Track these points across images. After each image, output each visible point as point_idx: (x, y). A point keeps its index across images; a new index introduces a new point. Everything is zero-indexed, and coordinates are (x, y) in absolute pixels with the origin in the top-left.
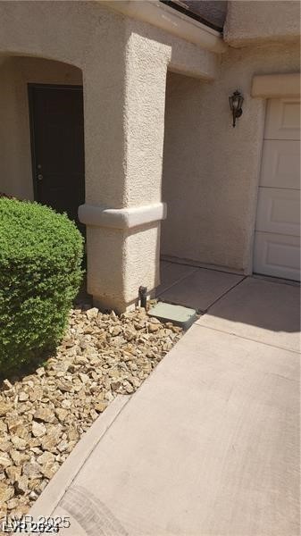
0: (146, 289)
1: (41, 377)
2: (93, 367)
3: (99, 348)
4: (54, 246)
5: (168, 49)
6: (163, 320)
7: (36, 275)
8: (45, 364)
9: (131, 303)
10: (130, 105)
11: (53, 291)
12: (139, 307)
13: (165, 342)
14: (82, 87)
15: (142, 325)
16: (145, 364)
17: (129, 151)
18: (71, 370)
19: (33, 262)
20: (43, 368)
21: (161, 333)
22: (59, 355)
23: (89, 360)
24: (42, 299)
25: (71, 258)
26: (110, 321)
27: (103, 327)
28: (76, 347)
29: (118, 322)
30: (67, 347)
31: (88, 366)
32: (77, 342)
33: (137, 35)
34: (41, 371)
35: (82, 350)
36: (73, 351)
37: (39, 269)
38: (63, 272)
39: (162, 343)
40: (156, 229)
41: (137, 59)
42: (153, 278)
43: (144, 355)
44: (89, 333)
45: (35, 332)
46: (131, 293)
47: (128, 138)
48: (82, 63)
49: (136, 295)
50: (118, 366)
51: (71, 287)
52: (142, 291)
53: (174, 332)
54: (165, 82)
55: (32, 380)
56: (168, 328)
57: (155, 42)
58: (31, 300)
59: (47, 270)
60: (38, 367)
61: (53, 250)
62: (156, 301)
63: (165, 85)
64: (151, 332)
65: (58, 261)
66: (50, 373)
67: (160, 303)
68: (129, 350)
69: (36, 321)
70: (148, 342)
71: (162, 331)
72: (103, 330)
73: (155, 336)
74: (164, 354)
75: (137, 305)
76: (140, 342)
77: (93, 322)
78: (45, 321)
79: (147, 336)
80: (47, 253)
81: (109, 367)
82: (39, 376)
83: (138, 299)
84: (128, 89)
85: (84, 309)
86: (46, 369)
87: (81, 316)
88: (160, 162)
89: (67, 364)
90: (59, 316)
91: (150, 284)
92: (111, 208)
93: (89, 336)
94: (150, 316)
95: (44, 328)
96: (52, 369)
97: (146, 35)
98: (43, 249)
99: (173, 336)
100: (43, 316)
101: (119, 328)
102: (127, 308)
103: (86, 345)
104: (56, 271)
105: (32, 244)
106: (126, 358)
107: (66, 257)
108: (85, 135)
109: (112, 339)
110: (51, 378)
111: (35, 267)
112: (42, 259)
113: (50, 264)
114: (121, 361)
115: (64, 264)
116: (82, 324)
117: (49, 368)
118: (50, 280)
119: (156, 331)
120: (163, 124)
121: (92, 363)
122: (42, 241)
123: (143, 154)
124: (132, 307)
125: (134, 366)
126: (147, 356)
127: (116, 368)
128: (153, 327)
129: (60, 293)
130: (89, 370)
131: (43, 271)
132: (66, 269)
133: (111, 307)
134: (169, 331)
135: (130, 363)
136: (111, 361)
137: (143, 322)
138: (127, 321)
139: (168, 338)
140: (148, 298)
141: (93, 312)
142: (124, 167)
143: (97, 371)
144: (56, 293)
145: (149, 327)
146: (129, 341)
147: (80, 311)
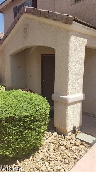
0: (76, 127)
1: (31, 160)
2: (51, 159)
3: (55, 150)
4: (37, 111)
5: (86, 40)
6: (82, 141)
7: (29, 122)
8: (33, 155)
9: (69, 132)
10: (70, 60)
11: (36, 128)
12: (73, 134)
13: (82, 152)
14: (55, 55)
15: (72, 142)
16: (72, 161)
17: (70, 76)
18: (42, 159)
19: (28, 117)
20: (32, 157)
21: (81, 147)
22: (40, 151)
23: (50, 155)
24: (32, 131)
25: (43, 115)
26: (61, 139)
27: (58, 141)
28: (46, 148)
29: (64, 139)
30: (43, 148)
31: (49, 158)
32: (47, 146)
33: (73, 36)
34: (31, 158)
35: (49, 150)
36: (45, 150)
37: (30, 120)
38: (40, 121)
39: (80, 152)
40: (80, 103)
41: (73, 44)
42: (79, 122)
43: (72, 156)
44: (52, 143)
45: (28, 143)
46: (69, 128)
47: (69, 71)
48: (55, 47)
49: (72, 129)
50: (61, 161)
51: (44, 126)
52: (74, 128)
53: (86, 147)
54: (84, 51)
55: (27, 161)
56: (83, 144)
57: (81, 38)
58: (27, 131)
59: (33, 120)
60: (30, 156)
61: (36, 112)
62: (80, 132)
63: (84, 53)
64: (76, 146)
65: (37, 117)
66: (35, 159)
67: (82, 133)
68: (66, 153)
69: (29, 139)
70: (74, 151)
71: (81, 146)
72: (58, 142)
73: (77, 148)
74: (80, 157)
75: (72, 133)
76: (71, 150)
77: (55, 138)
78: (32, 139)
79: (74, 147)
80: (34, 113)
81: (57, 160)
82: (30, 160)
83: (72, 131)
84: (70, 54)
85: (52, 132)
86: (33, 157)
87: (50, 135)
88: (82, 79)
89: (41, 156)
90: (38, 137)
91: (78, 125)
92: (62, 96)
93: (52, 144)
94: (77, 139)
95: (32, 142)
96: (35, 158)
97: (77, 36)
98: (32, 112)
99: (85, 149)
100: (32, 137)
101: (63, 142)
102: (68, 134)
103: (50, 148)
104: (37, 121)
105: (29, 110)
106: (64, 157)
107: (41, 115)
108: (55, 71)
109: (60, 147)
110: (35, 161)
111: (28, 119)
112: (31, 116)
113: (35, 118)
114: (62, 158)
115: (40, 118)
116: (51, 138)
117: (35, 157)
118: (34, 124)
119: (78, 145)
120: (84, 66)
121: (51, 157)
122: (33, 109)
123: (75, 76)
124: (70, 134)
125: (67, 161)
126: (73, 157)
127: (60, 161)
128: (77, 144)
129: (38, 129)
130: (49, 160)
131: (31, 120)
132: (41, 120)
133: (62, 133)
134: (84, 147)
135: (66, 159)
136: (58, 157)
137: (73, 141)
138: (67, 139)
139: (83, 150)
140: (77, 130)
141: (55, 134)
142: (68, 81)
143: (52, 161)
144: (37, 129)
145: (75, 143)
146: (67, 149)
147: (50, 133)
